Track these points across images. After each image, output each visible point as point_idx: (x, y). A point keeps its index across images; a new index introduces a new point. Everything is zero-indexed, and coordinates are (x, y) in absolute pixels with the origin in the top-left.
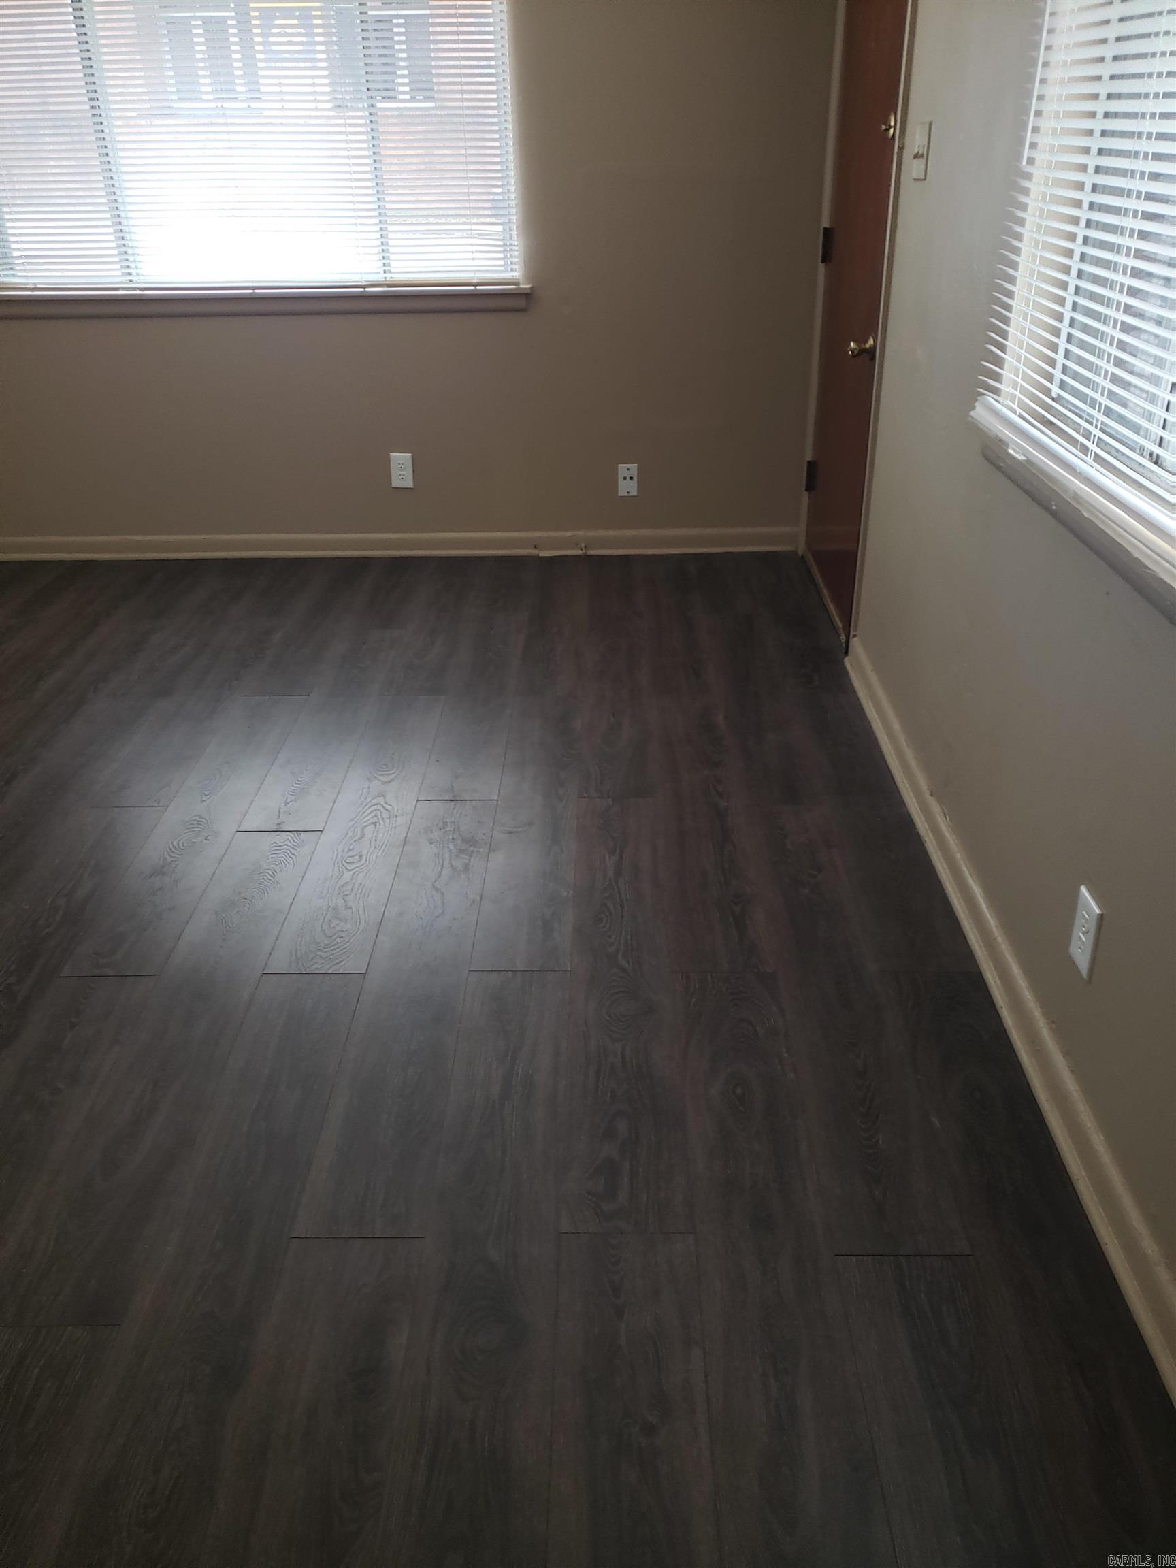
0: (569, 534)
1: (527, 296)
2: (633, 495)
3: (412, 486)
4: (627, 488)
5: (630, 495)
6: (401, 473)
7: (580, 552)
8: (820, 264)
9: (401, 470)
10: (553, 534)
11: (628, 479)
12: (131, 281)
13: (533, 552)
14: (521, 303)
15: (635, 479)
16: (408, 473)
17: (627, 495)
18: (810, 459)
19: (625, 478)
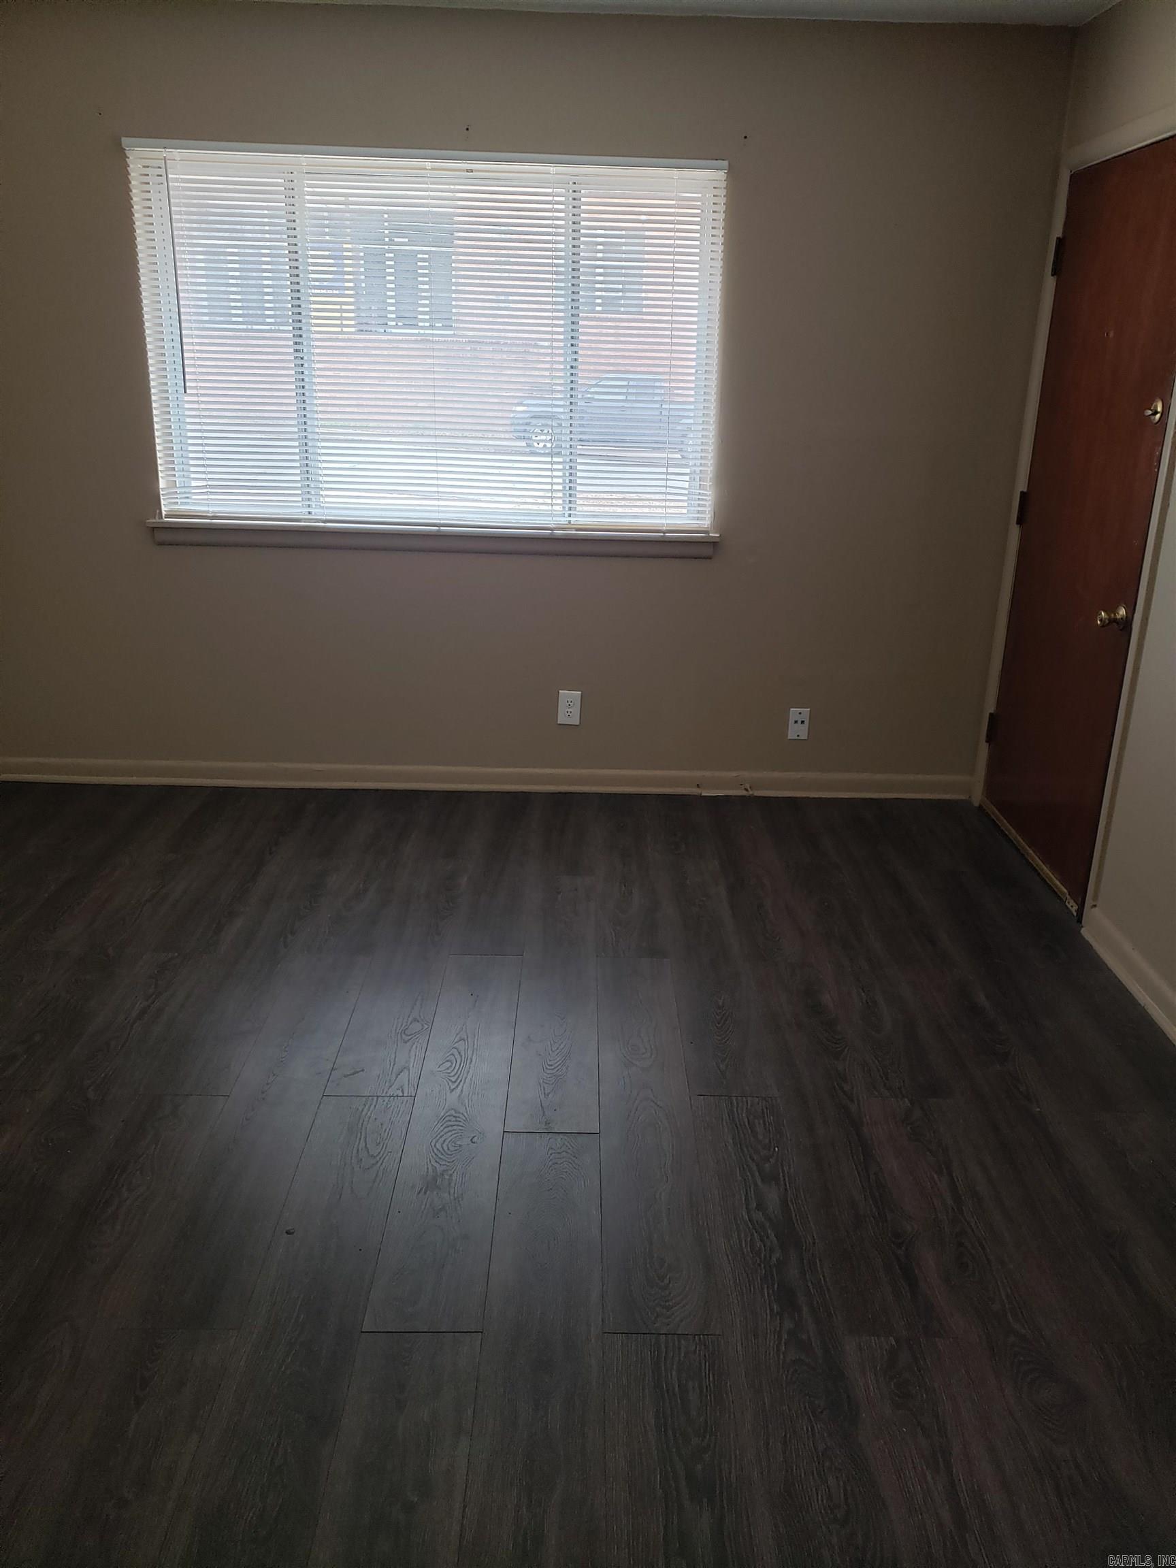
0: (734, 774)
1: (714, 544)
2: (802, 738)
3: (578, 723)
4: (797, 733)
5: (799, 738)
6: (569, 710)
7: (744, 793)
8: (1016, 526)
9: (569, 708)
10: (717, 774)
11: (799, 722)
12: (310, 513)
13: (695, 791)
14: (707, 551)
15: (807, 722)
16: (576, 711)
17: (797, 738)
18: (992, 712)
19: (796, 722)
